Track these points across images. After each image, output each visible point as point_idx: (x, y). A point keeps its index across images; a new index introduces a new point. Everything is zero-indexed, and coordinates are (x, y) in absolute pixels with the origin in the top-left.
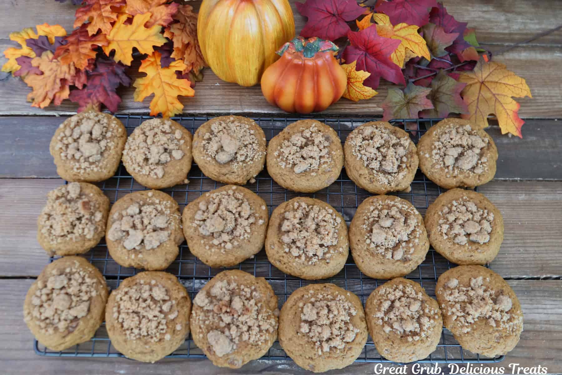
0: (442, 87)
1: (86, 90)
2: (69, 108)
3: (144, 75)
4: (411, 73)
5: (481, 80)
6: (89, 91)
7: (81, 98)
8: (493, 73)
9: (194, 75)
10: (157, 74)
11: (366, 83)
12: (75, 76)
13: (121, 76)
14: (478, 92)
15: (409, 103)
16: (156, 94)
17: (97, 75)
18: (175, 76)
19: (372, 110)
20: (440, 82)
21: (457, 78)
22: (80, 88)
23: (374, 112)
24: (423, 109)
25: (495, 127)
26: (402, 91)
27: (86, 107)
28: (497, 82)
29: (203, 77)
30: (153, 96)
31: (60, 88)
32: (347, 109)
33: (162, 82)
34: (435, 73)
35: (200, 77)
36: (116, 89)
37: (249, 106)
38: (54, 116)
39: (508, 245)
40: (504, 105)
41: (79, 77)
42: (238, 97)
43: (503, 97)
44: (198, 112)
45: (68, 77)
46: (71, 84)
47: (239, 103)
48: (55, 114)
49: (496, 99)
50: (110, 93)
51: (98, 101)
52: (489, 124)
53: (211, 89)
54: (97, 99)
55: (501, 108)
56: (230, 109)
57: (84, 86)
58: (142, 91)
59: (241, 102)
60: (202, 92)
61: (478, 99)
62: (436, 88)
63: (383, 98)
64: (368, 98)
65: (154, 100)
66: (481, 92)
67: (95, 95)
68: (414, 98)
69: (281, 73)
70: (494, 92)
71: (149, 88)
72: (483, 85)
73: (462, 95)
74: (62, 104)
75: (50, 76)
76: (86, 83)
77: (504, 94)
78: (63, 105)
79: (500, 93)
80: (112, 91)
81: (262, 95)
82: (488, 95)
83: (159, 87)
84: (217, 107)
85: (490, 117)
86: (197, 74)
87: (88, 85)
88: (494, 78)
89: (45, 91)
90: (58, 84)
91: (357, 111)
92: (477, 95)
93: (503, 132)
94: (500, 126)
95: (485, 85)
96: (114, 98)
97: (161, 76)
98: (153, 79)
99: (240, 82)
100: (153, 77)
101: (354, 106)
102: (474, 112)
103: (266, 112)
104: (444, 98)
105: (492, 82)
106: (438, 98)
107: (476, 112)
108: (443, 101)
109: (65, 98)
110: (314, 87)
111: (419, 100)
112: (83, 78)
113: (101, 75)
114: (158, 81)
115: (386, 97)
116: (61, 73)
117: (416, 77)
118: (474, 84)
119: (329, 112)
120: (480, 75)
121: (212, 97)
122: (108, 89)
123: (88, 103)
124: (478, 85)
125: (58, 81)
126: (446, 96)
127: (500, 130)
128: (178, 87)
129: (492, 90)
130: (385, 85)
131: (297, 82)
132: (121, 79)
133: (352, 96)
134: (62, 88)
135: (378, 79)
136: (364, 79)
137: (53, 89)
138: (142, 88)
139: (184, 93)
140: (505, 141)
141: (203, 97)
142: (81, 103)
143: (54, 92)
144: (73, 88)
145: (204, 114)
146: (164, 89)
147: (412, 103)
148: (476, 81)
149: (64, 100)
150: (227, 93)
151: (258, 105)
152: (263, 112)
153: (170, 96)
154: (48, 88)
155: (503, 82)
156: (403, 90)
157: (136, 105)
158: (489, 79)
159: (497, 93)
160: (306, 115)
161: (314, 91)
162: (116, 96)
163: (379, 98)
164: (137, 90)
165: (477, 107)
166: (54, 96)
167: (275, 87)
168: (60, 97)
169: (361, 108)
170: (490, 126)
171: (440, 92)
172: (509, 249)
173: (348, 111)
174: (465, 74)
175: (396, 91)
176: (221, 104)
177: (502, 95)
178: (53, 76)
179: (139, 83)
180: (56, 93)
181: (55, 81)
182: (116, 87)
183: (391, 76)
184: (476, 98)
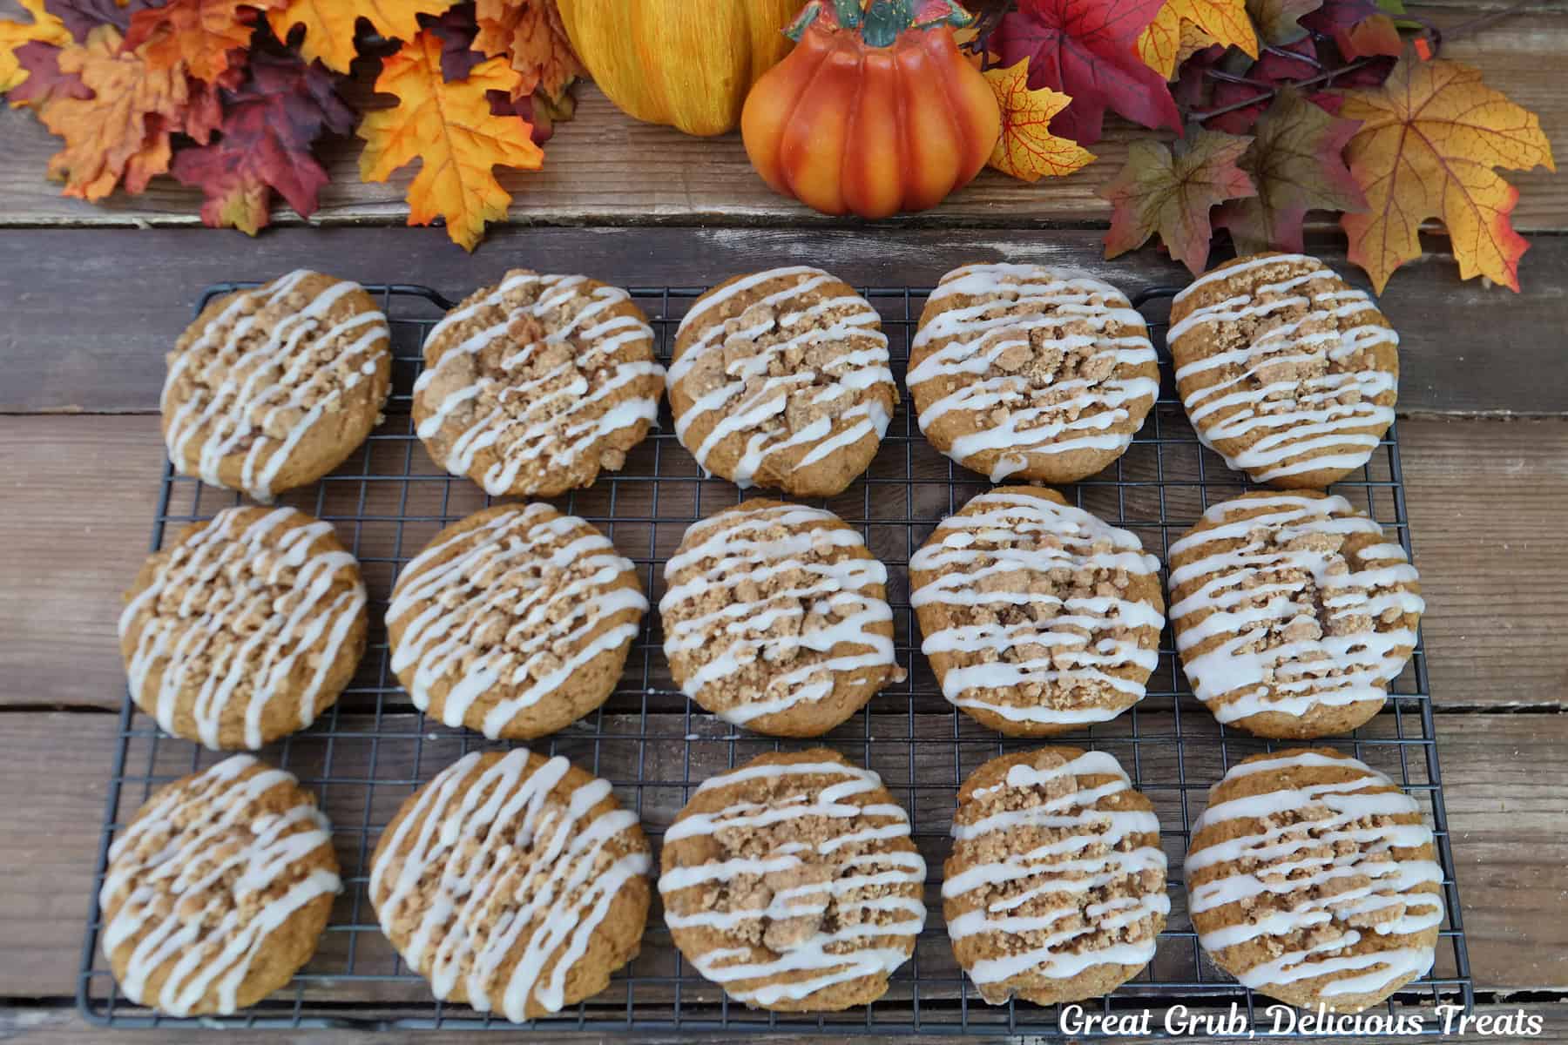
0: (1288, 136)
1: (221, 149)
2: (175, 202)
3: (390, 101)
4: (1197, 95)
5: (1405, 118)
6: (231, 151)
7: (209, 173)
8: (1442, 94)
9: (547, 101)
10: (428, 101)
11: (1060, 125)
12: (185, 107)
13: (324, 104)
14: (1394, 149)
15: (1186, 183)
16: (426, 158)
17: (252, 103)
18: (487, 107)
19: (1079, 206)
20: (1280, 121)
21: (1333, 107)
22: (203, 141)
23: (1085, 213)
24: (1226, 197)
25: (1443, 256)
26: (1166, 150)
27: (225, 198)
28: (1453, 123)
29: (575, 108)
30: (417, 165)
31: (145, 140)
32: (1003, 202)
33: (444, 123)
34: (1268, 95)
35: (566, 107)
36: (312, 143)
37: (713, 195)
38: (134, 227)
39: (1469, 612)
40: (1469, 192)
41: (200, 110)
42: (679, 169)
43: (1468, 168)
44: (557, 213)
45: (165, 107)
46: (176, 130)
47: (681, 187)
48: (135, 221)
49: (1449, 174)
50: (295, 158)
51: (262, 182)
52: (1424, 248)
53: (599, 144)
54: (255, 174)
55: (1462, 202)
56: (654, 205)
57: (215, 137)
58: (386, 150)
59: (686, 182)
60: (572, 153)
61: (1394, 172)
62: (1269, 137)
63: (1110, 170)
64: (1065, 172)
65: (422, 178)
66: (1405, 152)
67: (250, 165)
68: (1201, 167)
69: (798, 96)
70: (1442, 153)
71: (406, 141)
72: (1410, 131)
73: (1346, 156)
74: (148, 189)
75: (113, 104)
76: (218, 125)
77: (1472, 158)
78: (152, 195)
79: (1462, 155)
80: (299, 150)
81: (748, 162)
82: (1425, 161)
83: (435, 141)
84: (615, 199)
85: (1429, 226)
86: (556, 99)
87: (227, 131)
88: (1446, 111)
89: (100, 149)
90: (139, 130)
91: (1032, 208)
92: (1392, 161)
93: (1466, 275)
94: (1457, 256)
95: (1415, 129)
96: (308, 171)
97: (443, 106)
98: (418, 114)
99: (683, 123)
100: (419, 108)
101: (1023, 194)
102: (1381, 213)
103: (760, 213)
104: (1292, 168)
105: (1437, 121)
106: (1273, 168)
107: (1386, 214)
108: (1290, 174)
109: (156, 171)
110: (898, 136)
111: (1215, 170)
112: (211, 112)
113: (265, 101)
114: (434, 118)
115: (1122, 165)
116: (146, 95)
117: (1213, 106)
118: (1383, 127)
119: (948, 212)
120: (1403, 99)
121: (602, 167)
122: (289, 145)
123: (230, 188)
124: (1396, 131)
125: (137, 120)
126: (1297, 161)
127: (1455, 266)
128: (493, 142)
129: (1438, 146)
130: (1119, 129)
131: (846, 120)
132: (324, 112)
133: (1018, 165)
134: (150, 142)
135: (1100, 115)
136: (1051, 113)
137: (123, 145)
138: (383, 142)
139: (514, 160)
140: (1473, 299)
141: (574, 169)
142: (210, 187)
143: (126, 155)
144: (180, 142)
145: (579, 219)
146: (450, 147)
147: (1195, 183)
148: (1391, 117)
149: (155, 179)
150: (648, 156)
151: (738, 192)
152: (752, 212)
153: (469, 166)
154: (107, 142)
155: (1471, 121)
156: (1170, 144)
157: (375, 193)
158: (1429, 113)
159: (1452, 154)
160: (878, 221)
161: (898, 149)
162: (312, 167)
163: (1100, 169)
164: (369, 147)
165: (1391, 198)
166: (127, 166)
167: (780, 136)
168: (142, 166)
169: (1043, 201)
170: (1427, 256)
171: (1281, 150)
172: (1473, 623)
173: (1005, 209)
174: (1359, 97)
175: (1151, 148)
176: (628, 188)
177: (1465, 161)
178: (121, 108)
179: (377, 124)
180: (132, 157)
181: (127, 121)
182: (311, 138)
183: (1137, 103)
184: (1390, 169)
